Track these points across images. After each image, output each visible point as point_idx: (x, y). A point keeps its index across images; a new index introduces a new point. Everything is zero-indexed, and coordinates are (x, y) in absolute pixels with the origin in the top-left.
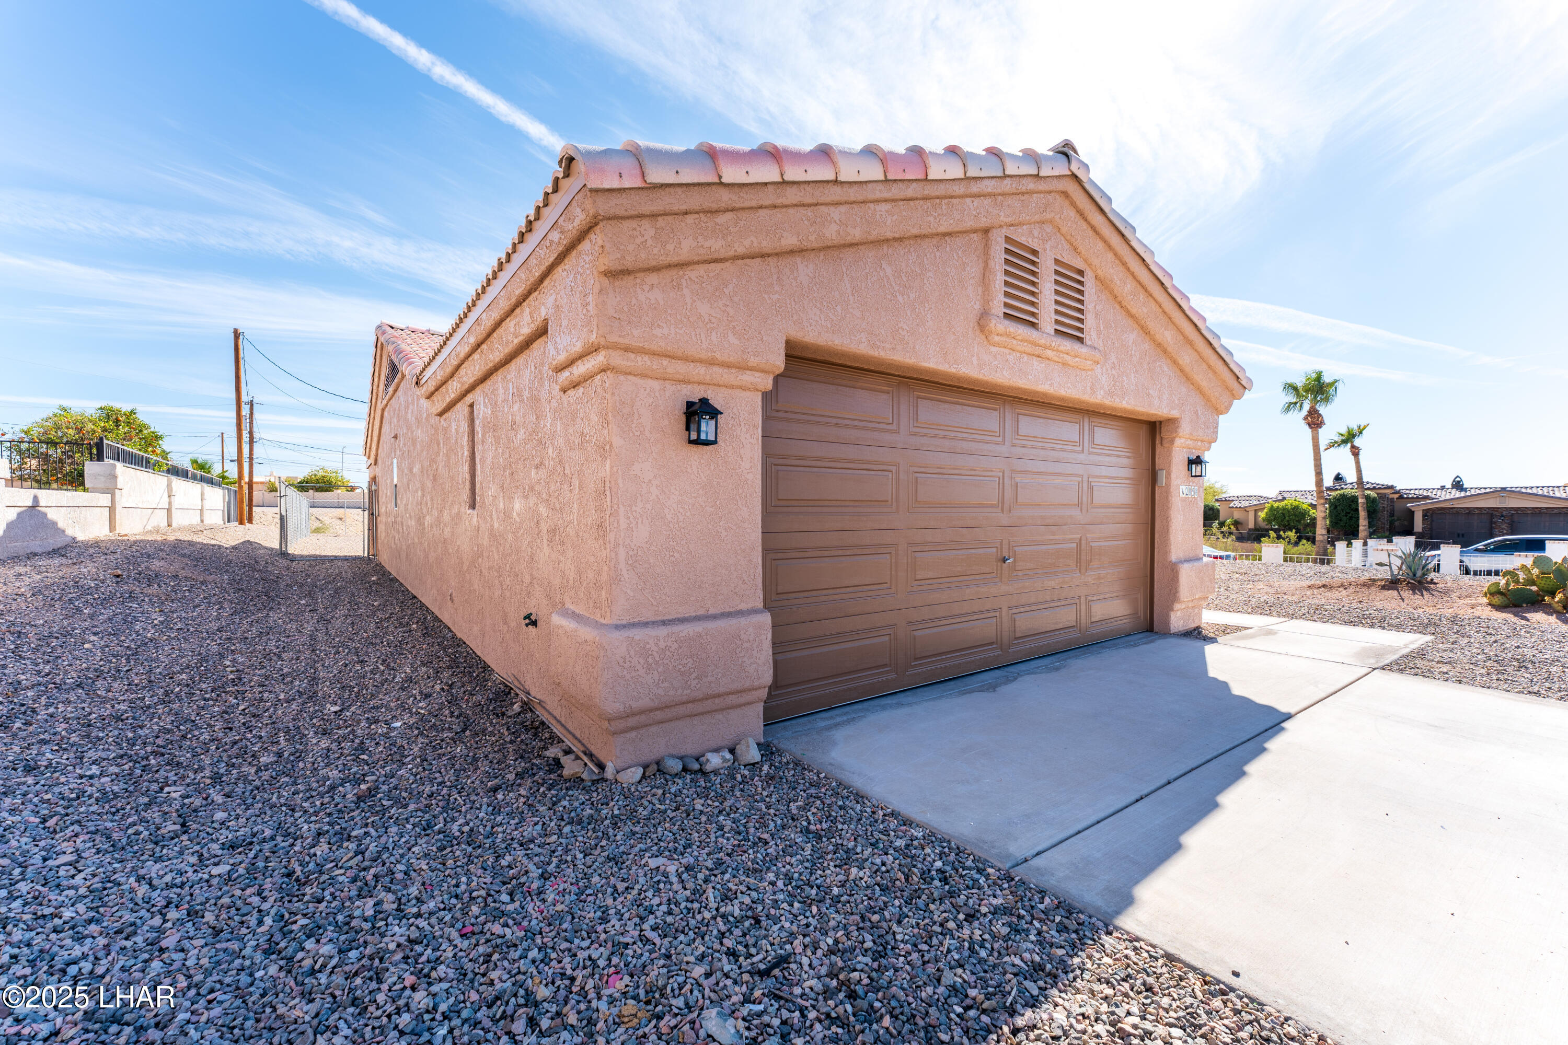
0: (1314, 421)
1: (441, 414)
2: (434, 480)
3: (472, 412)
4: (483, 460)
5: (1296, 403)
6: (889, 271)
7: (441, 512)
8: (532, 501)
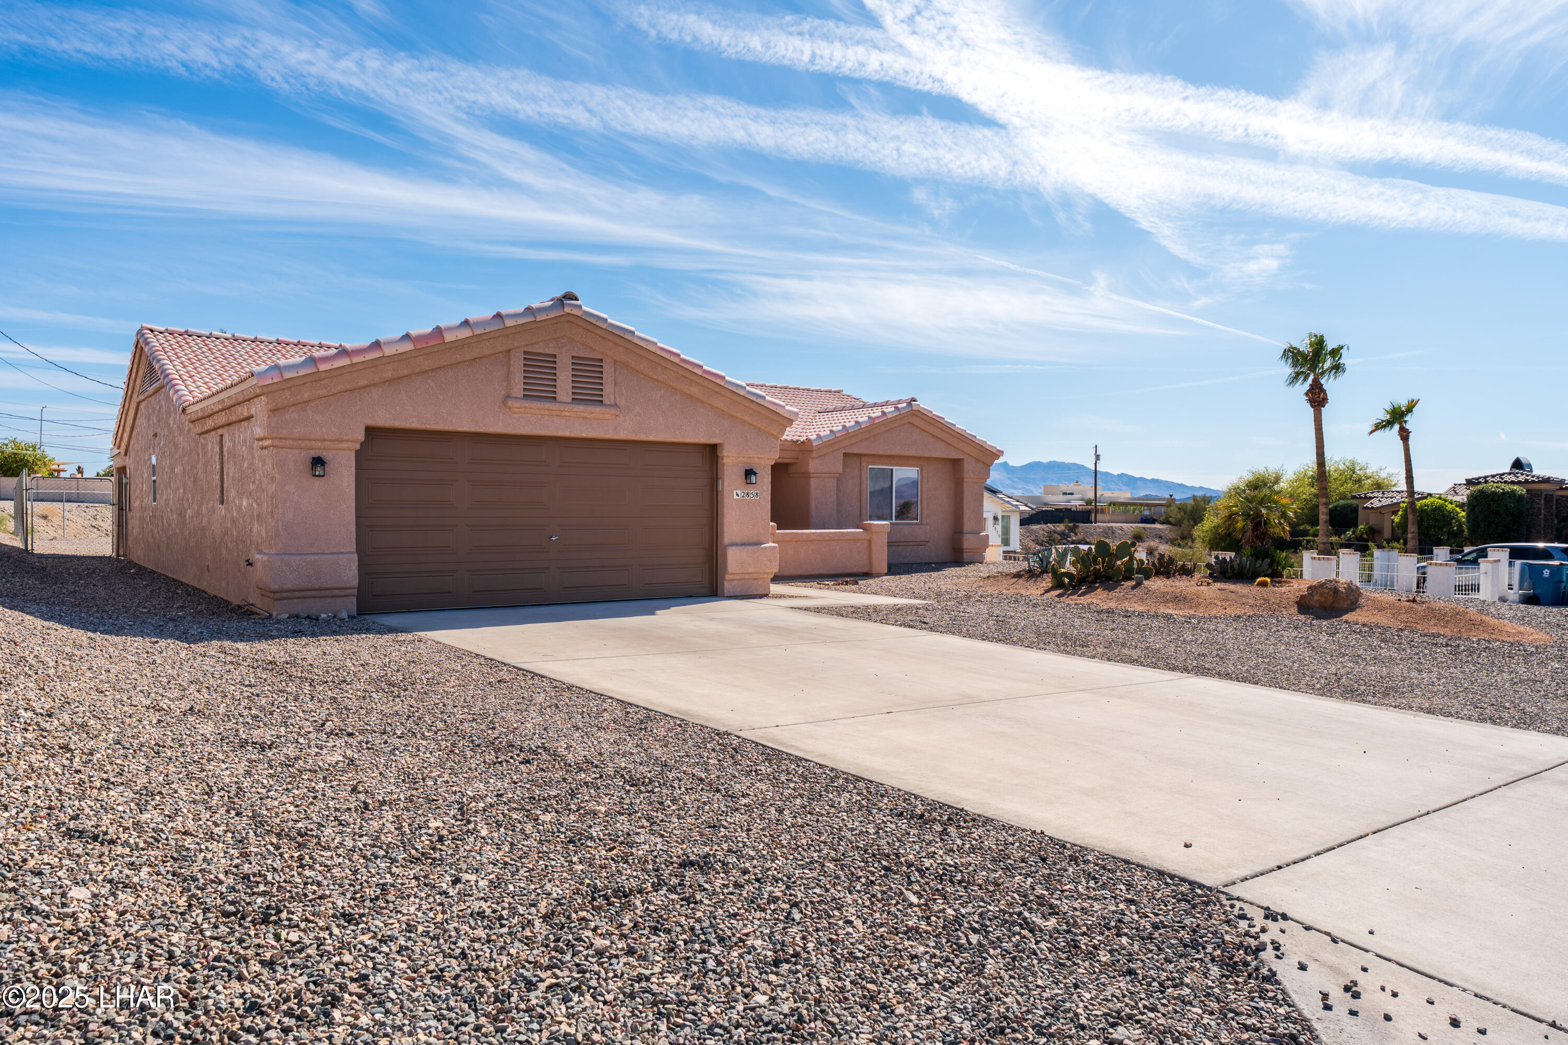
0: (1318, 399)
1: (201, 434)
2: (195, 481)
3: (221, 440)
4: (228, 474)
5: (1298, 376)
6: (432, 384)
7: (200, 507)
8: (251, 500)
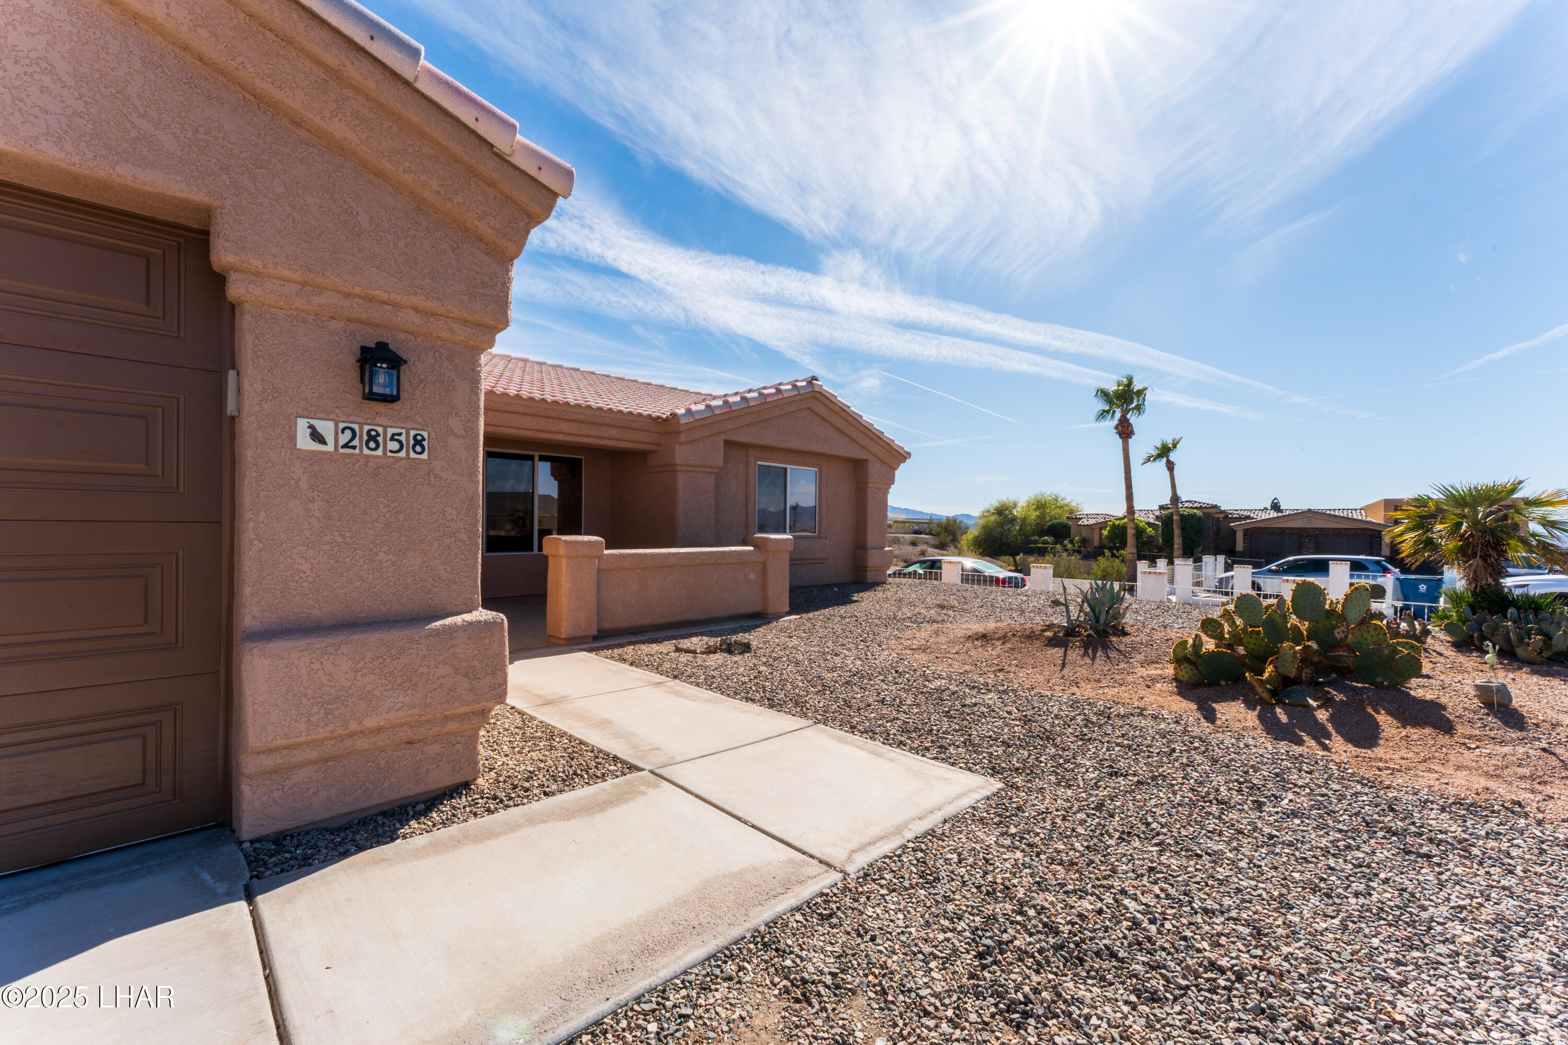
0: (1125, 431)
5: (1108, 412)
